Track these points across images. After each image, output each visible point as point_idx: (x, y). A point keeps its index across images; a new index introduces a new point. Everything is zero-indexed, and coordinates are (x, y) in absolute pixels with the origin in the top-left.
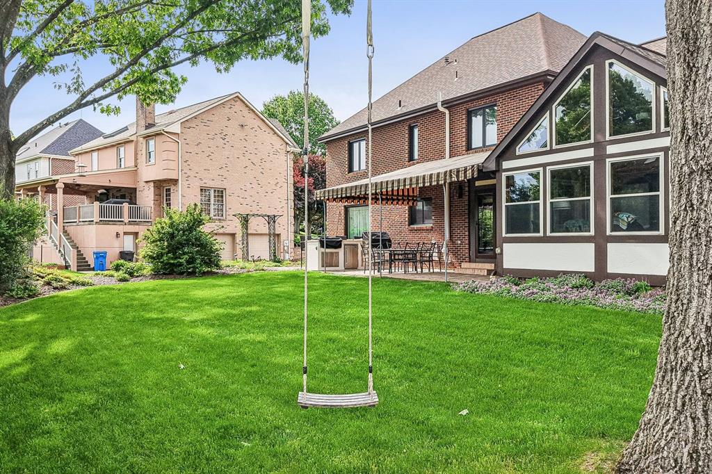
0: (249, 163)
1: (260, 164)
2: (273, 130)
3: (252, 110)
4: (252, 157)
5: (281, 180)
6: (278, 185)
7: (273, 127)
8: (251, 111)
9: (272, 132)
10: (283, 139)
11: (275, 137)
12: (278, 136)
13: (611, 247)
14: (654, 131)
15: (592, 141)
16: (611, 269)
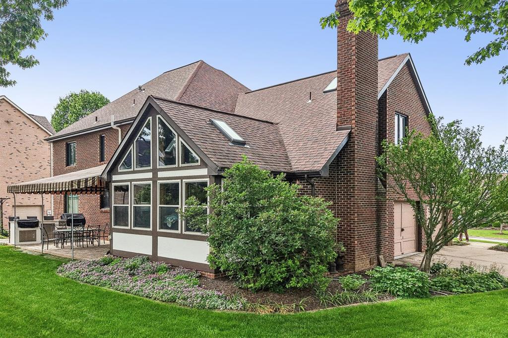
0: (14, 151)
1: (26, 151)
2: (37, 125)
3: (17, 109)
4: (17, 146)
5: (45, 164)
6: (43, 168)
7: (37, 123)
8: (16, 111)
9: (37, 127)
10: (47, 132)
11: (39, 131)
12: (42, 129)
13: (160, 239)
14: (177, 165)
15: (151, 168)
16: (160, 254)
